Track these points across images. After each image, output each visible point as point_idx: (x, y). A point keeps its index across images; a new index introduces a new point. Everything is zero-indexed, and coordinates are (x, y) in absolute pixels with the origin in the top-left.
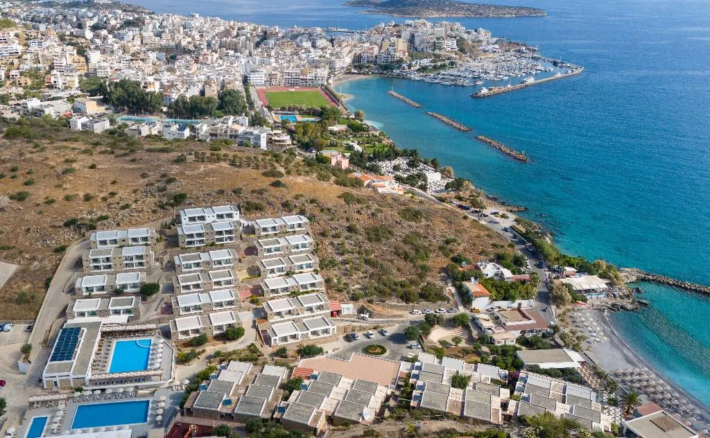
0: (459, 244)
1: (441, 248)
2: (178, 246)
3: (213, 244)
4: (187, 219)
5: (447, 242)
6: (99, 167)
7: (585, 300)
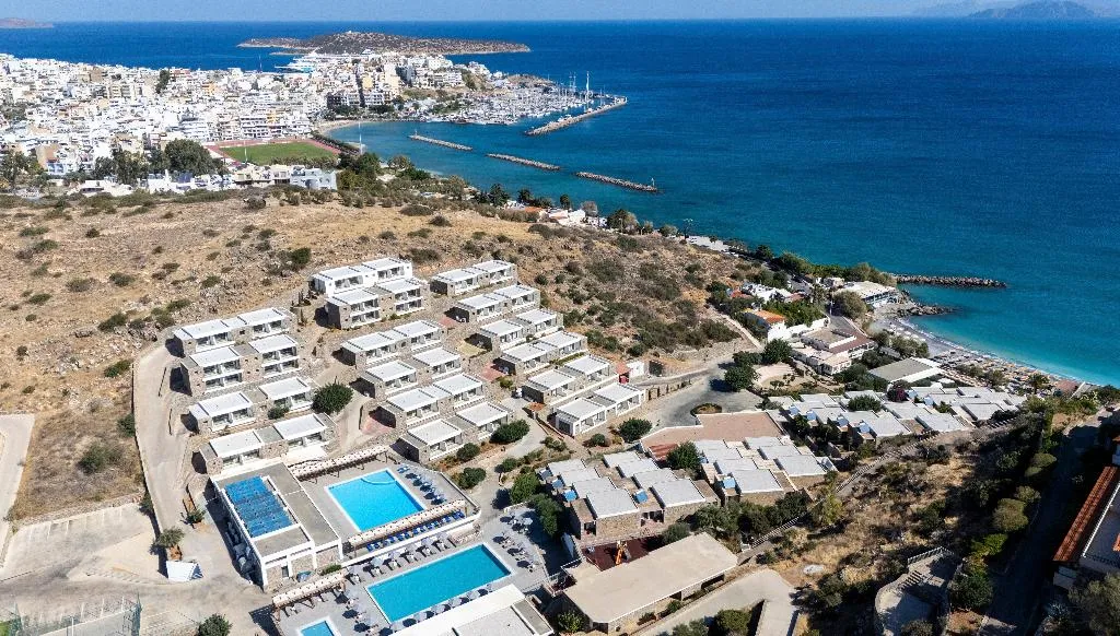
0: (705, 271)
1: (686, 278)
2: (339, 327)
3: (393, 317)
4: (334, 285)
5: (690, 269)
6: (105, 232)
7: (871, 310)
